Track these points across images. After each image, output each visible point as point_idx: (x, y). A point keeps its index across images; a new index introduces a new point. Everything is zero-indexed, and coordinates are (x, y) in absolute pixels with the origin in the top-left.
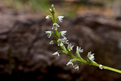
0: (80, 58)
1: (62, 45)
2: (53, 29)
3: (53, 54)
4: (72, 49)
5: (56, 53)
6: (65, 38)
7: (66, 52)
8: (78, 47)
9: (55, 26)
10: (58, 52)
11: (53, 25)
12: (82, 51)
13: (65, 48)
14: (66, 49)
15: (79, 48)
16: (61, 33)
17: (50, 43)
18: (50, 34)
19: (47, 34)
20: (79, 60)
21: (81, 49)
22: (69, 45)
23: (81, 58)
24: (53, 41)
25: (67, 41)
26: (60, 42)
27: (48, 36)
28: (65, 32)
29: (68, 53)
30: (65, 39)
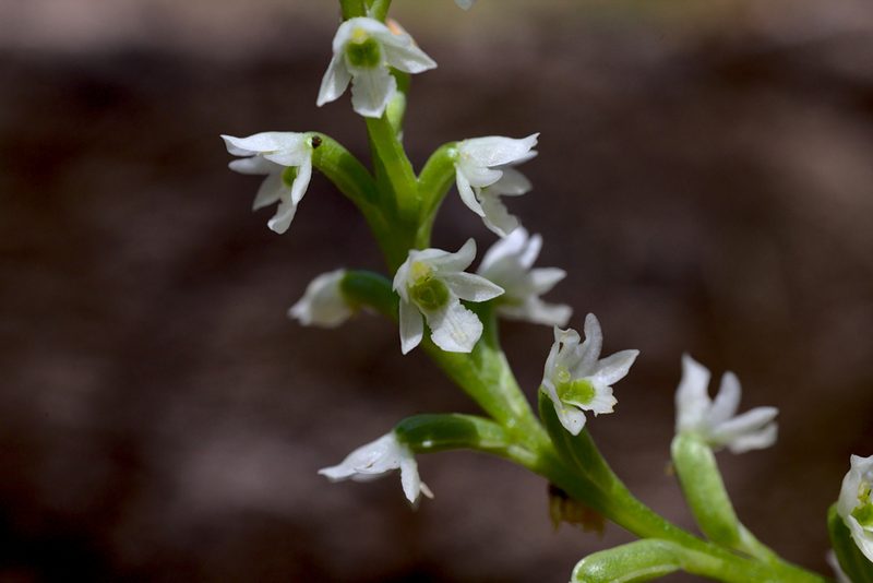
0: (723, 538)
1: (457, 334)
2: (328, 94)
3: (334, 473)
4: (604, 404)
5: (376, 456)
6: (515, 243)
7: (528, 446)
8: (695, 377)
9: (364, 53)
10: (410, 439)
11: (339, 43)
12: (754, 430)
13: (506, 382)
14: (518, 405)
15: (713, 390)
16: (449, 167)
17: (302, 311)
18: (290, 175)
19: (255, 181)
20: (703, 560)
21: (743, 407)
22: (568, 339)
23: (746, 539)
24: (338, 276)
25: (549, 277)
26: (432, 297)
27: (272, 210)
28: (519, 149)
29: (545, 456)
30: (513, 258)
